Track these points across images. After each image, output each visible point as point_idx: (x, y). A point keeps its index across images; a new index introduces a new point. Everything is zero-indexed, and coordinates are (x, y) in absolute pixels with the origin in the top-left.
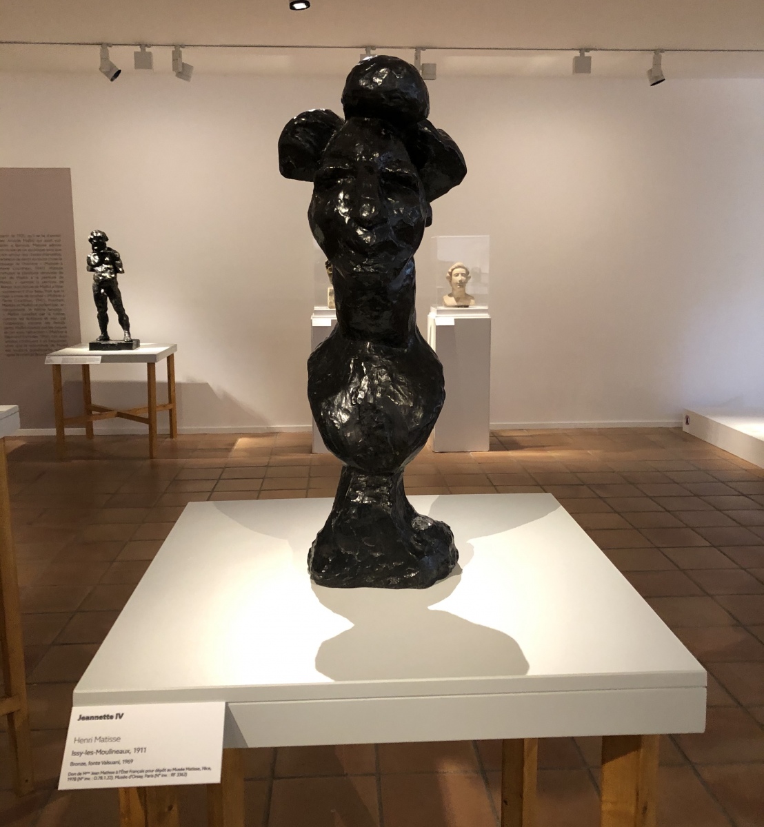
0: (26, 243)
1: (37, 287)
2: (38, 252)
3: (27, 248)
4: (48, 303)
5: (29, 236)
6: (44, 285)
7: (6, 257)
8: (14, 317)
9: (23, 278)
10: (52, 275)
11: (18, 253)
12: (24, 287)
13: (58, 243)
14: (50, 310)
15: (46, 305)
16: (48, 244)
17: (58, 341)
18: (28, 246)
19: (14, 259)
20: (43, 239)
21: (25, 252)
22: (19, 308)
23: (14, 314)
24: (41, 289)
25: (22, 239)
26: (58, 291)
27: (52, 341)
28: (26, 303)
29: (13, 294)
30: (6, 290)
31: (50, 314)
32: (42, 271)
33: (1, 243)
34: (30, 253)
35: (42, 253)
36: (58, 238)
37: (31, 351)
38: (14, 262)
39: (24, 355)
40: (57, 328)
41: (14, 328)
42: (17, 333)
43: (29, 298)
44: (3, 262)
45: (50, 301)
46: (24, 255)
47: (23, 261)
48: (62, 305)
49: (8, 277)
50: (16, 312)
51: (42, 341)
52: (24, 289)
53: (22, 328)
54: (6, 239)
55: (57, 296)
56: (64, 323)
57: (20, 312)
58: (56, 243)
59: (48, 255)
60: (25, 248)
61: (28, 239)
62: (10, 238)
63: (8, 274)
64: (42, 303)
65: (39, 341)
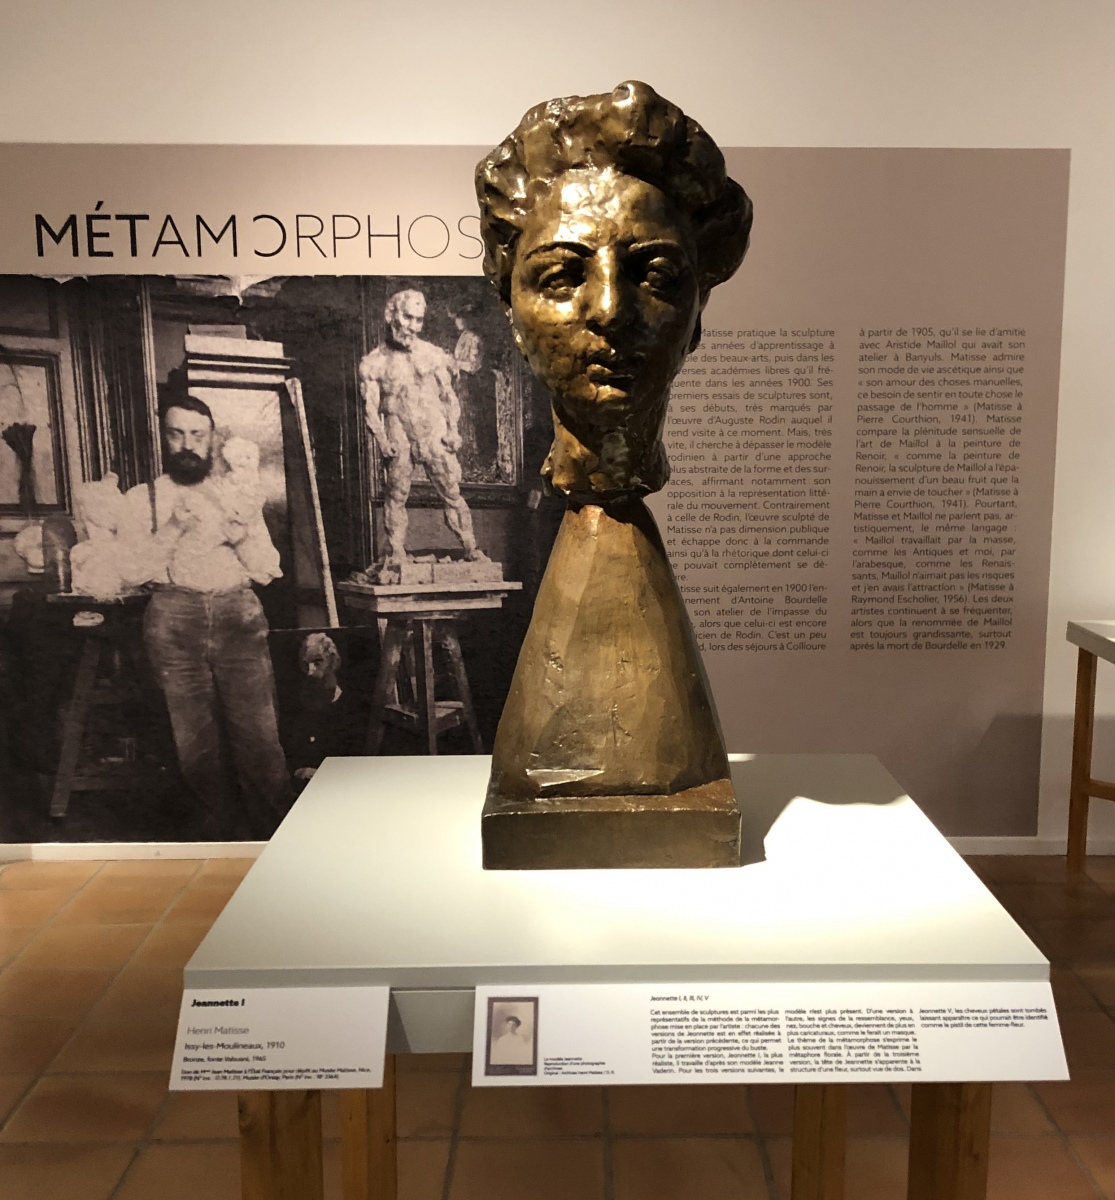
0: (932, 351)
1: (949, 468)
2: (962, 377)
3: (936, 365)
4: (971, 509)
5: (944, 333)
6: (969, 462)
7: (877, 389)
8: (881, 547)
9: (918, 443)
10: (990, 438)
11: (910, 377)
12: (916, 469)
13: (1018, 352)
14: (977, 529)
15: (968, 517)
16: (990, 353)
17: (988, 611)
18: (937, 357)
19: (894, 396)
20: (980, 340)
21: (928, 377)
22: (896, 523)
23: (884, 540)
24: (965, 475)
25: (922, 339)
26: (1004, 480)
27: (971, 611)
28: (916, 511)
29: (887, 487)
30: (870, 475)
31: (973, 541)
32: (968, 426)
33: (869, 352)
34: (941, 376)
35: (972, 377)
36: (1019, 339)
37: (917, 636)
38: (898, 402)
39: (896, 647)
40: (990, 576)
41: (879, 576)
42: (886, 589)
43: (926, 498)
44: (868, 401)
45: (979, 506)
46: (925, 383)
47: (922, 400)
48: (1009, 517)
49: (877, 440)
50: (888, 535)
51: (948, 612)
52: (914, 474)
53: (900, 576)
54: (882, 340)
55: (998, 493)
56: (1009, 564)
57: (898, 535)
58: (1012, 352)
59: (986, 383)
60: (930, 364)
61: (939, 339)
62: (894, 338)
63: (878, 433)
64: (959, 510)
65: (939, 611)
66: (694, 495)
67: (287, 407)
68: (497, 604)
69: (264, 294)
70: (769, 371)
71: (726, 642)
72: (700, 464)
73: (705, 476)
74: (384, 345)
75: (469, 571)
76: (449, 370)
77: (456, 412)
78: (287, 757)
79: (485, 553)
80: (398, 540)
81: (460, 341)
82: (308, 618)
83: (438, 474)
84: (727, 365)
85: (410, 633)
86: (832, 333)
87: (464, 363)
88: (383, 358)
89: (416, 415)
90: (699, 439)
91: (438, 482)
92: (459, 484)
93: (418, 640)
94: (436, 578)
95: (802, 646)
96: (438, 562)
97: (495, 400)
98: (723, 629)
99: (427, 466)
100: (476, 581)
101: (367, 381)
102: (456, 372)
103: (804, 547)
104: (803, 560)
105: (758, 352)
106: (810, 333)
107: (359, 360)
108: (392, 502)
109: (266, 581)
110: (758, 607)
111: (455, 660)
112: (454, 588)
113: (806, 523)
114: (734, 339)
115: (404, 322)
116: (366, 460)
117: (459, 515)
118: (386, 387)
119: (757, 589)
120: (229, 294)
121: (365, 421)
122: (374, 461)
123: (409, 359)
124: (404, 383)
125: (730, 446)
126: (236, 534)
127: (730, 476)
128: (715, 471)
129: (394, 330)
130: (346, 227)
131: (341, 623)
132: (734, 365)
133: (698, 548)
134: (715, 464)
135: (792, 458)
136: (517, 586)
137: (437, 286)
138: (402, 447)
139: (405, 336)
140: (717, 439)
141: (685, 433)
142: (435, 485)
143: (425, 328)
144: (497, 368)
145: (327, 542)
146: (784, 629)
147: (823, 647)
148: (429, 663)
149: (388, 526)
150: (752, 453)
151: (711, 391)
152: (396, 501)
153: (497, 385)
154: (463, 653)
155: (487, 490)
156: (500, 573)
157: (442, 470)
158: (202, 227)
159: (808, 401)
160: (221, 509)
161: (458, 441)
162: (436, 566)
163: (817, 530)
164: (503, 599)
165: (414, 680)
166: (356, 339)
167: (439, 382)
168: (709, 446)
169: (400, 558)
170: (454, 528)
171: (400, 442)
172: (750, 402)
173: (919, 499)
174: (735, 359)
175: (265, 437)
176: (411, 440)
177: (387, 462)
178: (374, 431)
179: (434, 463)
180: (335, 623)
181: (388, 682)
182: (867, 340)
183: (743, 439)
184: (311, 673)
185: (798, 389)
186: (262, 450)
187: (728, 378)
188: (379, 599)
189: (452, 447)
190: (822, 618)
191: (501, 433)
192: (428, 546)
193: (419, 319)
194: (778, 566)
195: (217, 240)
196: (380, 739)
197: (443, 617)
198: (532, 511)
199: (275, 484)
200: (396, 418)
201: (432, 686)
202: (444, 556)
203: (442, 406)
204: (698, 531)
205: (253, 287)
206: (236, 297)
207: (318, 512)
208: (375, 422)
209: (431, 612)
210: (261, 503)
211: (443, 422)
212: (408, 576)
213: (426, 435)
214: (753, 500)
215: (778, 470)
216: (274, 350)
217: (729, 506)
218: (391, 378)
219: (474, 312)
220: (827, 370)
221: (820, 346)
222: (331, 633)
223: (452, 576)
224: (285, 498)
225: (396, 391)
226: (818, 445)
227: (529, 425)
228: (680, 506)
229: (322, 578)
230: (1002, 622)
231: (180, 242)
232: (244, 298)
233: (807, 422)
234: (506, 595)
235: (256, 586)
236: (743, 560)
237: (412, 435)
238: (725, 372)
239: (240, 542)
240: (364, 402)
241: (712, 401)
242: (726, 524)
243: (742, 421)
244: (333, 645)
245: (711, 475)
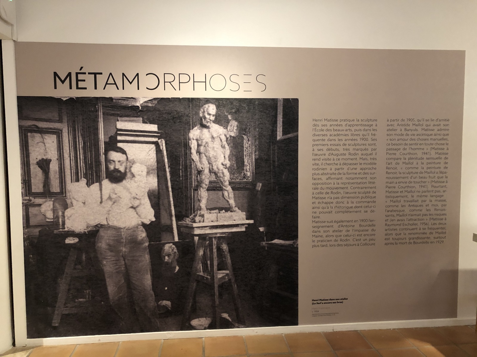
0: (414, 127)
1: (421, 173)
2: (426, 137)
3: (415, 133)
4: (430, 189)
5: (419, 121)
6: (429, 170)
7: (393, 142)
8: (396, 204)
9: (409, 163)
12: (409, 173)
13: (447, 128)
14: (432, 196)
15: (429, 191)
16: (436, 128)
17: (438, 229)
18: (416, 130)
19: (400, 144)
20: (432, 123)
21: (413, 137)
22: (402, 194)
23: (397, 201)
24: (426, 175)
25: (410, 123)
26: (442, 177)
27: (431, 229)
28: (409, 189)
29: (398, 181)
30: (391, 176)
31: (431, 201)
32: (428, 156)
33: (391, 128)
34: (418, 137)
35: (430, 137)
36: (447, 123)
37: (410, 239)
38: (402, 147)
39: (402, 243)
40: (437, 215)
41: (395, 215)
42: (398, 220)
43: (413, 185)
44: (391, 147)
45: (433, 187)
46: (411, 139)
47: (411, 146)
48: (444, 191)
49: (394, 162)
50: (399, 199)
51: (422, 229)
52: (408, 175)
53: (403, 215)
54: (396, 123)
55: (440, 182)
56: (445, 210)
57: (402, 199)
58: (444, 128)
59: (435, 140)
60: (414, 132)
61: (417, 123)
62: (400, 123)
63: (394, 159)
64: (425, 189)
65: (418, 229)
66: (323, 184)
67: (159, 151)
68: (243, 229)
69: (150, 105)
70: (352, 135)
71: (336, 243)
72: (325, 172)
73: (327, 176)
74: (199, 126)
75: (232, 216)
76: (225, 136)
77: (228, 152)
78: (155, 296)
79: (239, 208)
80: (203, 204)
81: (230, 124)
82: (165, 237)
83: (220, 177)
84: (336, 133)
85: (207, 242)
86: (376, 120)
87: (231, 133)
88: (199, 131)
89: (211, 153)
90: (324, 162)
91: (220, 180)
92: (229, 181)
93: (211, 245)
94: (219, 219)
95: (366, 244)
96: (220, 213)
97: (243, 147)
98: (335, 238)
99: (216, 174)
100: (235, 220)
101: (192, 140)
102: (228, 136)
103: (366, 204)
104: (366, 209)
105: (348, 128)
106: (368, 120)
107: (189, 132)
108: (201, 188)
109: (148, 222)
110: (349, 229)
111: (226, 253)
112: (226, 223)
113: (367, 195)
114: (339, 123)
115: (207, 116)
116: (191, 172)
117: (228, 193)
118: (200, 142)
119: (348, 221)
120: (135, 105)
121: (191, 156)
122: (194, 172)
123: (209, 131)
124: (207, 141)
125: (337, 164)
126: (136, 203)
127: (337, 176)
128: (331, 174)
129: (203, 120)
130: (184, 78)
131: (179, 239)
132: (338, 133)
133: (324, 205)
134: (331, 172)
135: (361, 169)
136: (252, 222)
137: (221, 102)
138: (205, 166)
139: (208, 122)
140: (332, 162)
141: (319, 160)
142: (219, 181)
143: (216, 119)
144: (244, 134)
145: (174, 205)
146: (359, 238)
147: (374, 244)
148: (215, 255)
149: (199, 198)
150: (345, 167)
151: (329, 143)
152: (203, 188)
153: (245, 141)
154: (229, 250)
155: (240, 183)
156: (245, 217)
157: (222, 176)
158: (124, 77)
159: (367, 147)
160: (130, 193)
161: (228, 163)
162: (219, 214)
163: (371, 197)
164: (246, 228)
165: (209, 262)
166: (188, 123)
167: (221, 140)
168: (329, 164)
169: (204, 212)
170: (226, 199)
171: (205, 165)
172: (345, 147)
173: (410, 185)
174: (339, 130)
175: (149, 163)
176: (209, 163)
177: (200, 172)
178: (195, 160)
179: (218, 172)
180: (176, 239)
181: (198, 263)
182: (389, 123)
183: (342, 162)
184: (166, 260)
185: (363, 142)
186: (148, 168)
187: (336, 138)
188: (195, 229)
189: (226, 166)
190: (373, 233)
191: (246, 161)
192: (216, 206)
193: (213, 115)
194: (356, 212)
195: (131, 83)
196: (194, 288)
197: (221, 235)
198: (258, 191)
199: (153, 182)
200: (204, 155)
201: (216, 264)
202: (222, 210)
203: (222, 150)
204: (325, 198)
205: (145, 102)
206: (138, 106)
207: (171, 193)
208: (195, 156)
209: (216, 233)
210: (147, 190)
211: (223, 156)
212: (207, 219)
213: (215, 161)
214: (346, 186)
215: (356, 174)
216: (154, 128)
217: (337, 188)
218: (202, 138)
219: (236, 112)
220: (374, 135)
221: (372, 125)
222: (175, 243)
223: (225, 218)
224: (157, 188)
225: (204, 144)
226: (371, 164)
227: (257, 157)
228: (317, 189)
229: (172, 220)
230: (442, 233)
231: (115, 84)
232: (141, 106)
233: (367, 155)
234: (247, 226)
235: (144, 225)
236: (343, 210)
237: (210, 162)
238: (335, 135)
239: (137, 207)
240: (191, 148)
241: (329, 147)
242: (336, 196)
243: (342, 154)
244: (175, 248)
245: (330, 176)
